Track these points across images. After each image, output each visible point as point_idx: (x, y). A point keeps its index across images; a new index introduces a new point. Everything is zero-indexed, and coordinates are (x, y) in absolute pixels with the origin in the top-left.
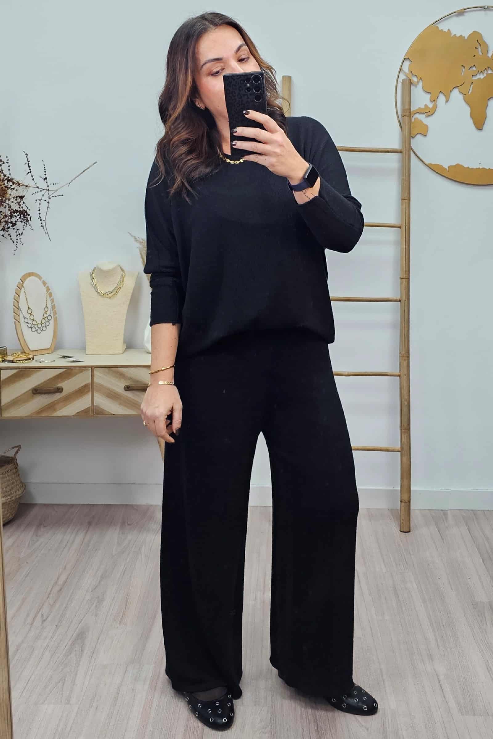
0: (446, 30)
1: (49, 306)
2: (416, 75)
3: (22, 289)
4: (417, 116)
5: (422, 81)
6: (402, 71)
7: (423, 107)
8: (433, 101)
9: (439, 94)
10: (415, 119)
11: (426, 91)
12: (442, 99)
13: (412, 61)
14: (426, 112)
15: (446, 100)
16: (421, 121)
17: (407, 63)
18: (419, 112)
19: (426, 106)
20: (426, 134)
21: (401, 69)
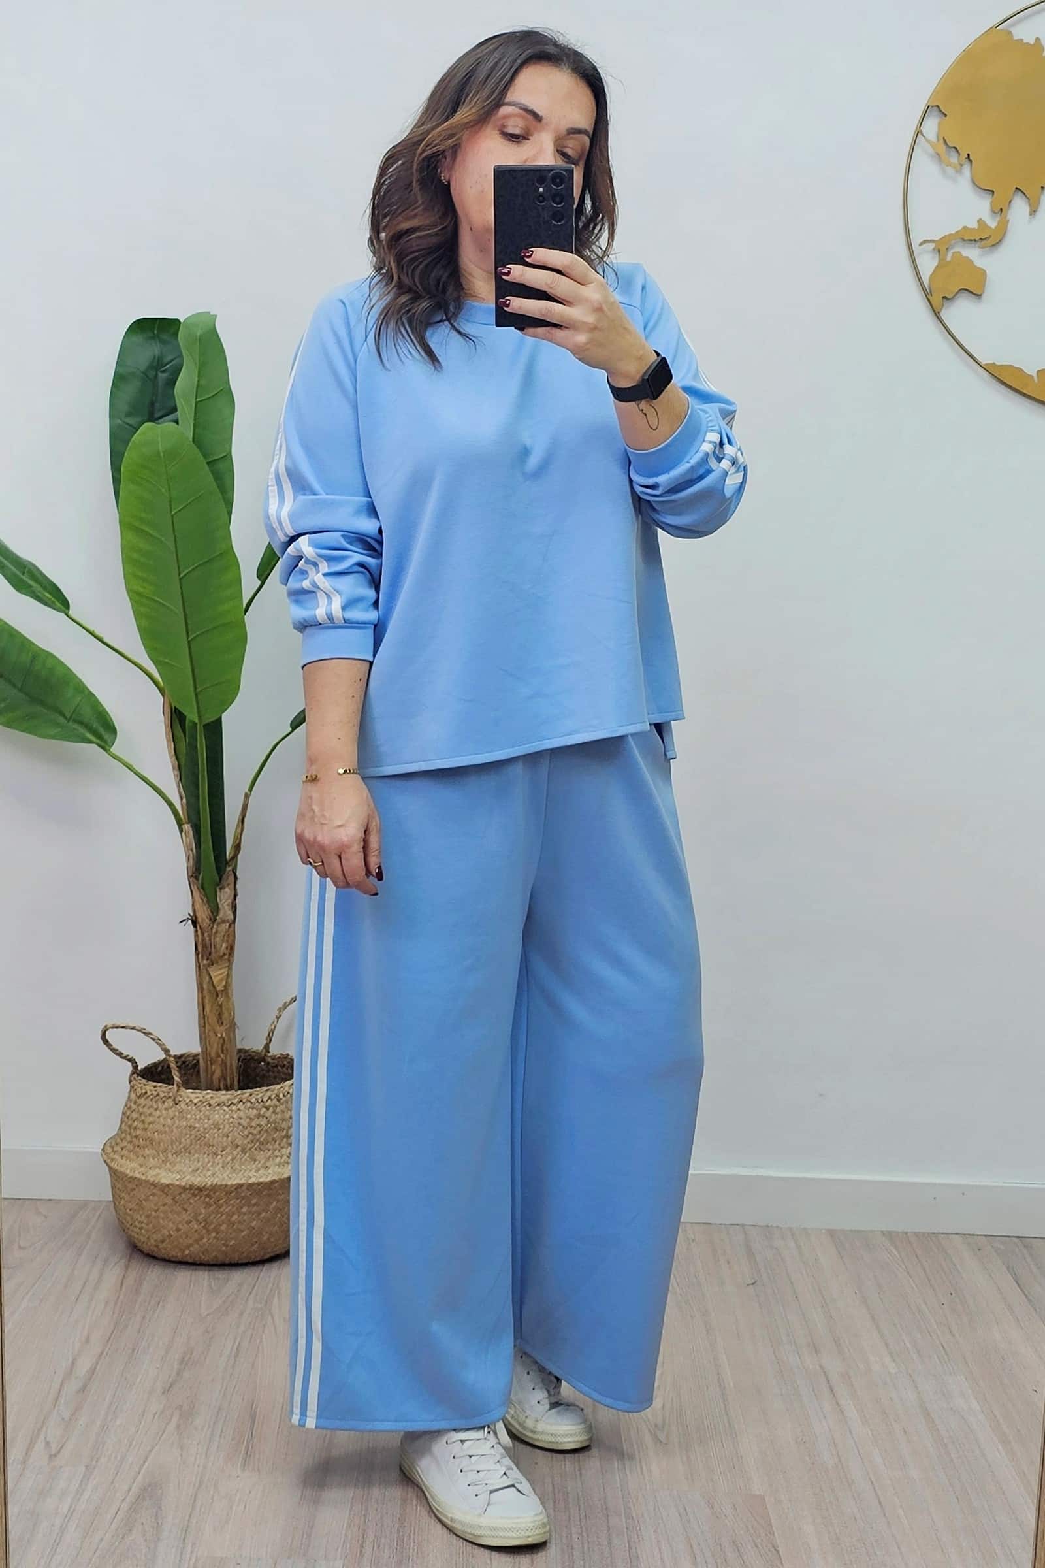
0: (1032, 42)
2: (955, 148)
4: (959, 249)
5: (971, 161)
6: (921, 138)
7: (974, 225)
8: (1000, 211)
9: (1014, 194)
10: (954, 253)
11: (980, 188)
12: (1020, 207)
13: (946, 115)
14: (981, 239)
15: (1031, 209)
16: (967, 257)
17: (934, 119)
18: (963, 240)
19: (980, 221)
20: (979, 293)
21: (918, 133)
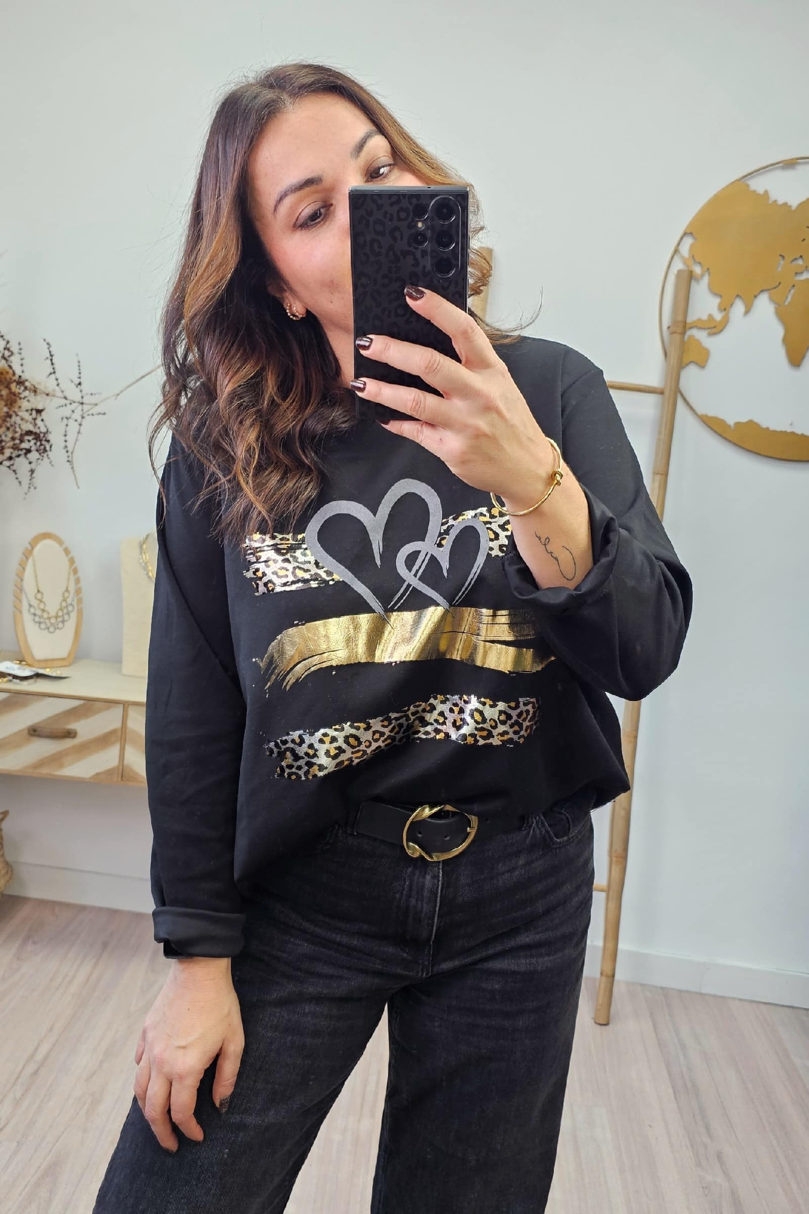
0: (761, 192)
1: (72, 589)
2: (700, 263)
3: (30, 561)
4: (694, 333)
5: (709, 273)
6: (678, 254)
7: (706, 318)
8: (725, 308)
9: (734, 298)
10: (691, 337)
11: (713, 292)
12: (739, 307)
13: (695, 240)
14: (709, 328)
15: (746, 309)
16: (698, 341)
17: (688, 241)
18: (698, 327)
19: (711, 317)
20: (703, 365)
21: (676, 251)
